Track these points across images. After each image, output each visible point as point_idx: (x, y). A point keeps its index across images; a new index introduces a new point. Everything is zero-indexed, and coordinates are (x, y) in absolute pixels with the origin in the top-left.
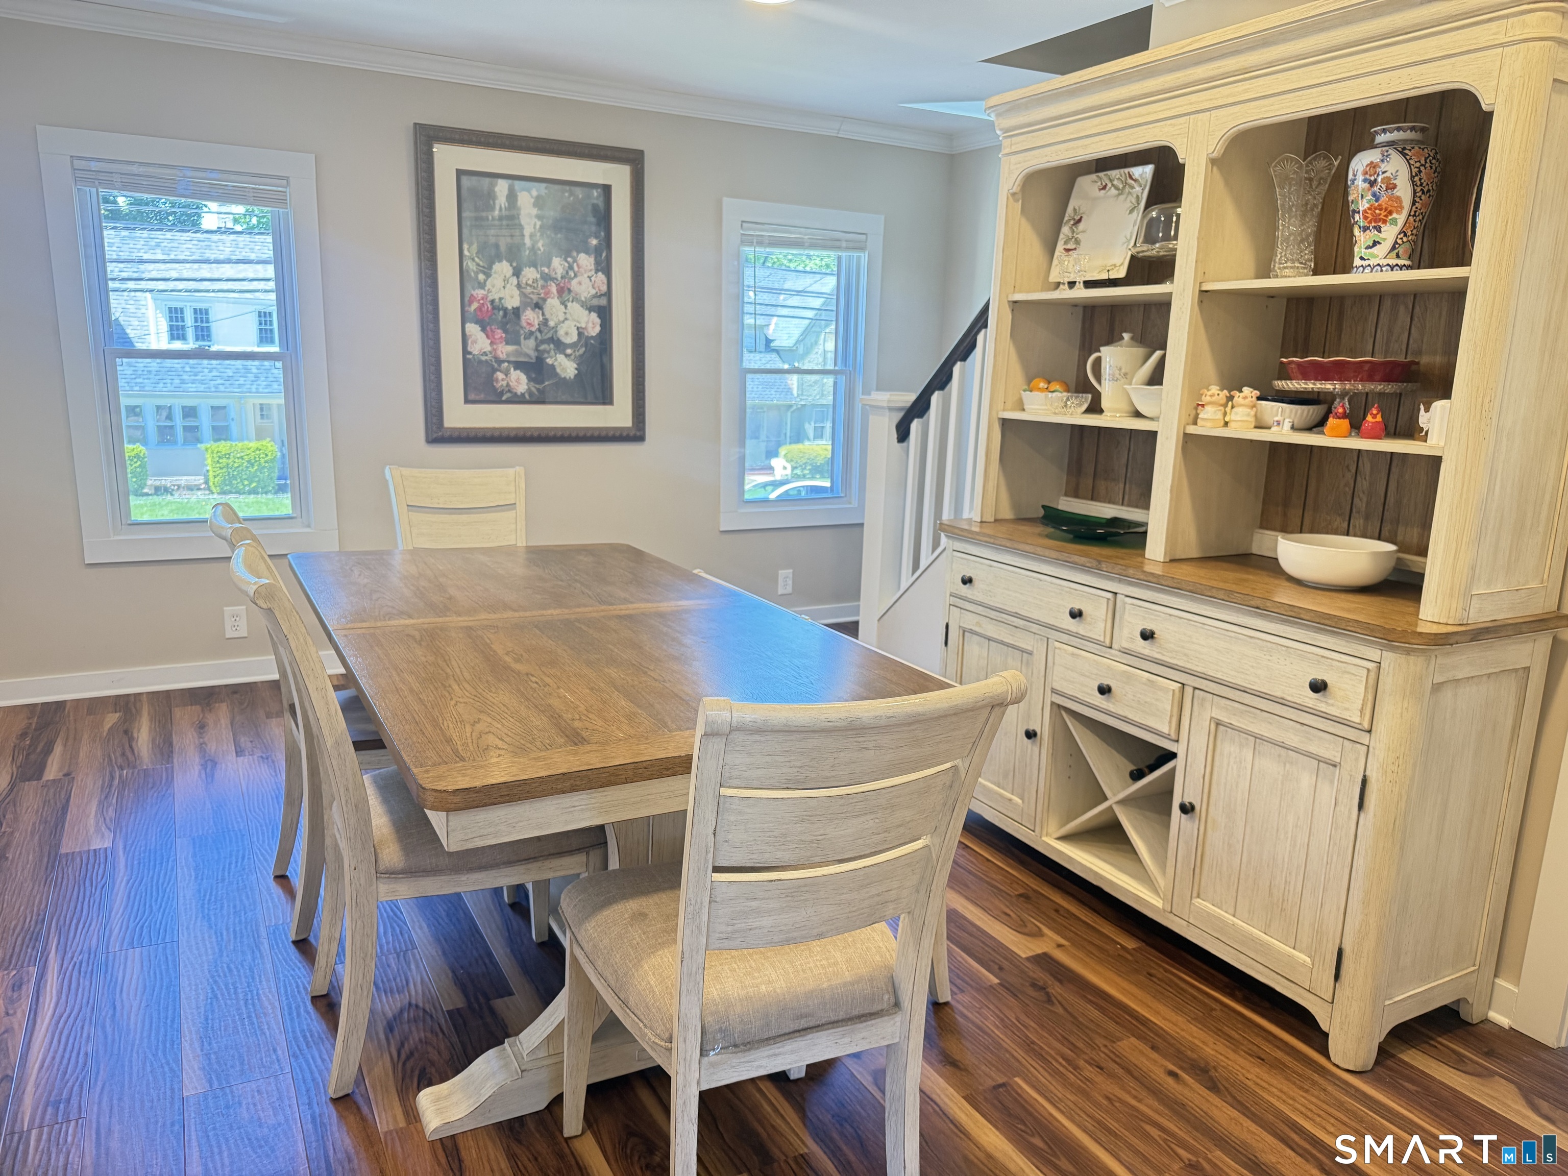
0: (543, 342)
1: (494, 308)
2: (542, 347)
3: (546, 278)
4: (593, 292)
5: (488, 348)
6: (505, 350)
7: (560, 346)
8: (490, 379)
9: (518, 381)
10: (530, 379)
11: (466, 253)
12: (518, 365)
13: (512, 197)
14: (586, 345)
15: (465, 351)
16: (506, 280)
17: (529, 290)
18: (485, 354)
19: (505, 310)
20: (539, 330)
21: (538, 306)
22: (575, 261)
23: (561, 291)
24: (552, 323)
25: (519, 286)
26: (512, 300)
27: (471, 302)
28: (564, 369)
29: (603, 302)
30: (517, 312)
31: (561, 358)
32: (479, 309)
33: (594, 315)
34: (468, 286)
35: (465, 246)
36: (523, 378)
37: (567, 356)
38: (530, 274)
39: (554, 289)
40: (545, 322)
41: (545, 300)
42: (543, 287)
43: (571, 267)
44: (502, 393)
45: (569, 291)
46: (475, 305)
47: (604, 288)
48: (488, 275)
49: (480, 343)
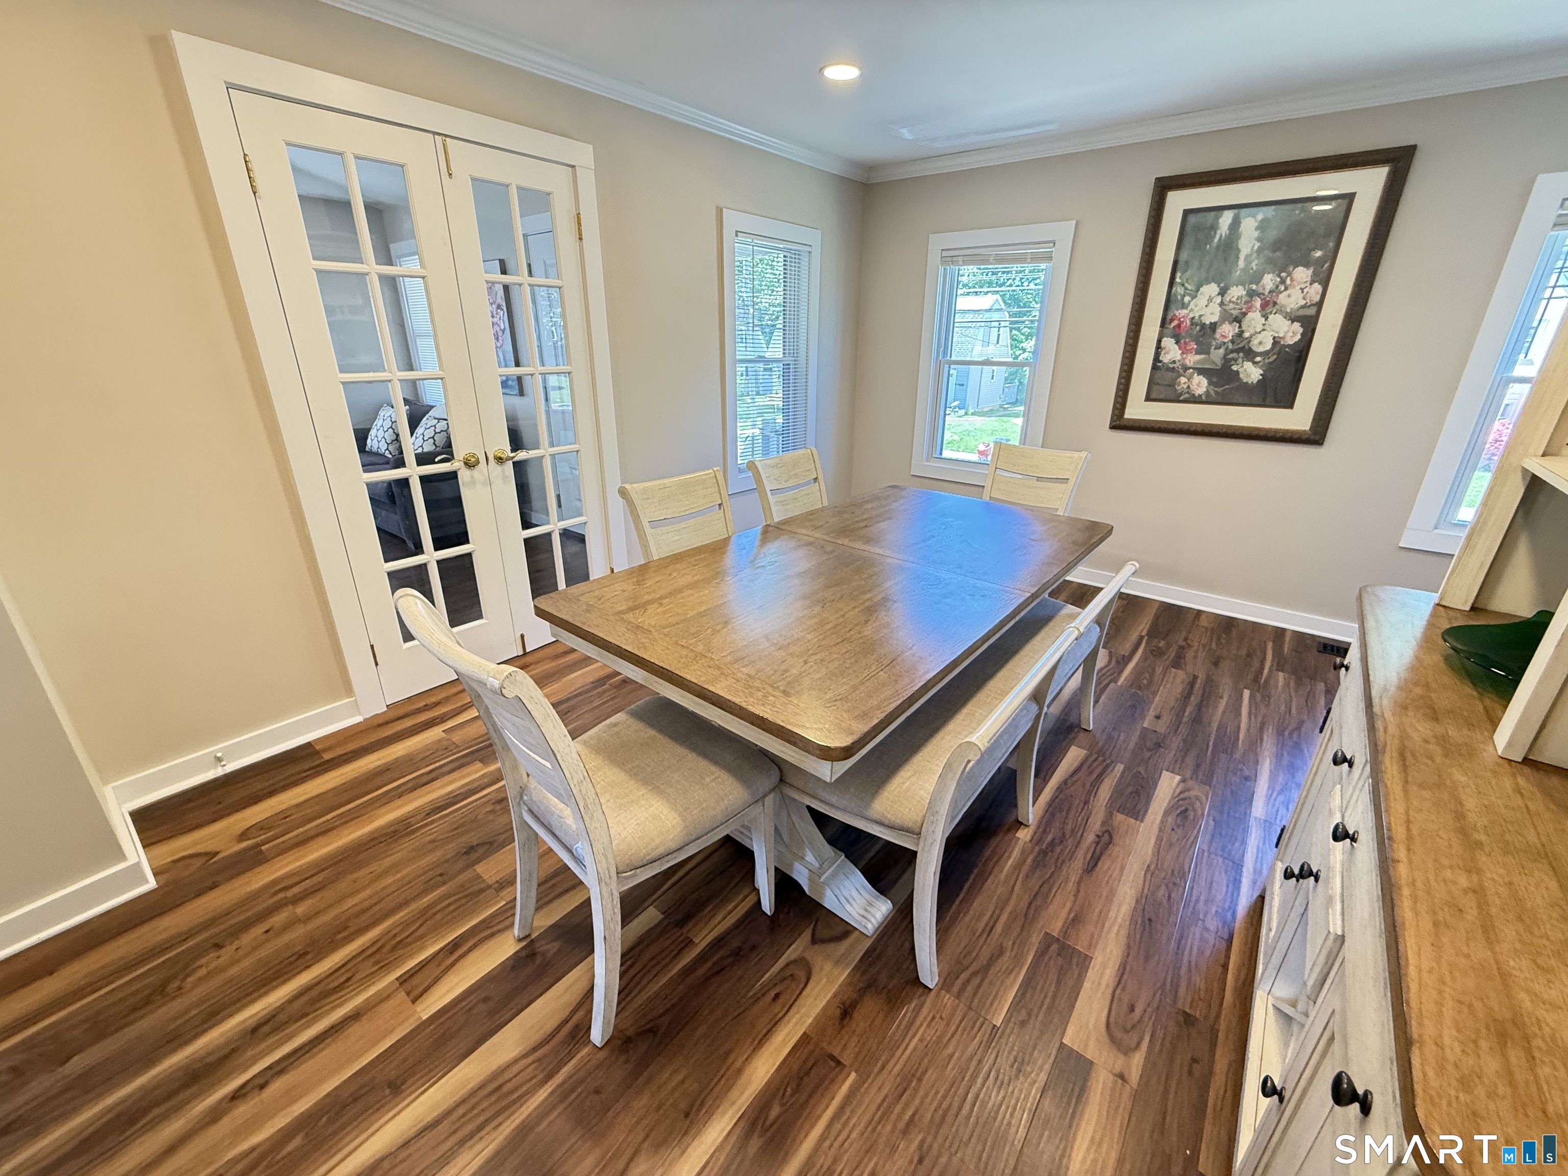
0: (1232, 351)
1: (1192, 324)
2: (1231, 356)
3: (1251, 294)
4: (1303, 302)
5: (1178, 357)
6: (1192, 359)
7: (1249, 354)
8: (1172, 385)
9: (1199, 385)
10: (1210, 383)
11: (1178, 280)
12: (1201, 371)
13: (1235, 224)
14: (1279, 354)
15: (1157, 359)
16: (1210, 300)
17: (1232, 306)
18: (1174, 362)
19: (1203, 326)
20: (1232, 341)
21: (1238, 320)
22: (1289, 274)
23: (1264, 306)
24: (1247, 335)
25: (1222, 304)
26: (1212, 315)
27: (1172, 320)
28: (1248, 375)
29: (1312, 311)
30: (1214, 327)
31: (1248, 365)
32: (1179, 326)
33: (1297, 325)
34: (1173, 307)
35: (1178, 275)
36: (1205, 382)
37: (1254, 363)
38: (1237, 292)
39: (1258, 303)
40: (1240, 334)
41: (1245, 314)
42: (1246, 303)
43: (1283, 281)
44: (1181, 394)
45: (1275, 303)
46: (1175, 323)
47: (1317, 298)
48: (1194, 297)
49: (1172, 352)
